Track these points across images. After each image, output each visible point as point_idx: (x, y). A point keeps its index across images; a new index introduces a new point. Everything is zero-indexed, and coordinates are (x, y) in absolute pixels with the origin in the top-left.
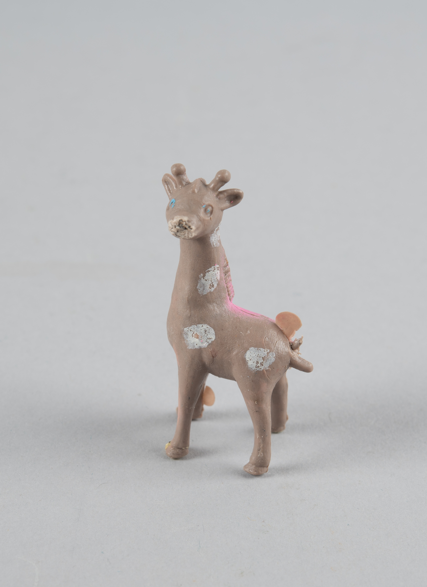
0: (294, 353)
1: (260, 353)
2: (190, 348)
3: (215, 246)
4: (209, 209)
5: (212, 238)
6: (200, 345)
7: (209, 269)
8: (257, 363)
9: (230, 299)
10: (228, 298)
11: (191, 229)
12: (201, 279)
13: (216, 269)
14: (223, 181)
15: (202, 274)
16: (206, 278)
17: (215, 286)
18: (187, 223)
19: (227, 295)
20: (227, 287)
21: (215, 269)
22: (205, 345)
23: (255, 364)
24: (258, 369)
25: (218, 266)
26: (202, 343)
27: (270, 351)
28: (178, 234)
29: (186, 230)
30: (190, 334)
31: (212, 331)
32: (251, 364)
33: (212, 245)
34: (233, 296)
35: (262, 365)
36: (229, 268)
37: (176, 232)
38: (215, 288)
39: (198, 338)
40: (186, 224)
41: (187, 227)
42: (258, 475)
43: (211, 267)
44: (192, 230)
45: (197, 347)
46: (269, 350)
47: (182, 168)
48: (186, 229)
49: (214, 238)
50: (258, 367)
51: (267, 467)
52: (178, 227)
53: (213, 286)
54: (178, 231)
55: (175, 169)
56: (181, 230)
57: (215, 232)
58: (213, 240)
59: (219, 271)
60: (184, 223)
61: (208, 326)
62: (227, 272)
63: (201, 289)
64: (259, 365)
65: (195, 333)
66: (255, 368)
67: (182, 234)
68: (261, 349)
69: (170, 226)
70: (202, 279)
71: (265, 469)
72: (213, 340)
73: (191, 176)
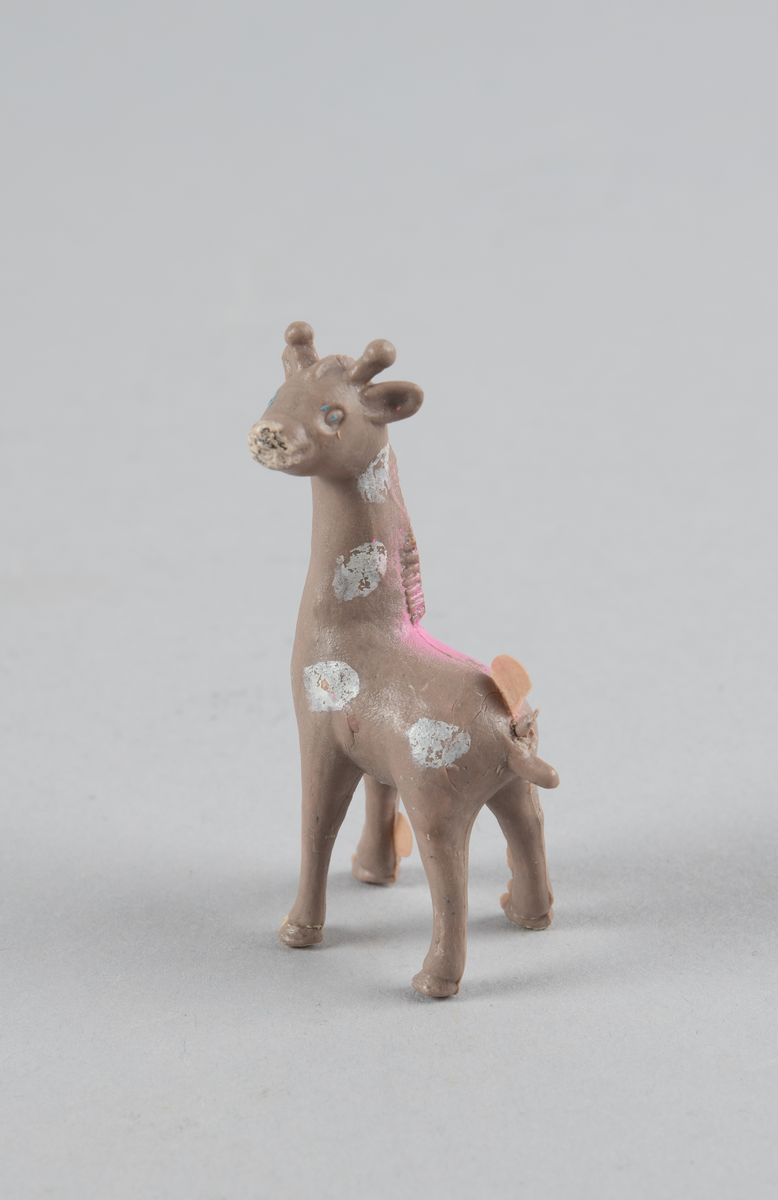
0: (519, 743)
1: (438, 732)
2: (313, 708)
3: (371, 500)
4: (338, 414)
5: (363, 483)
6: (331, 704)
7: (359, 549)
8: (430, 751)
9: (411, 620)
10: (407, 616)
11: (285, 449)
12: (340, 567)
13: (376, 550)
14: (379, 362)
15: (342, 557)
16: (351, 565)
17: (374, 585)
18: (278, 434)
19: (405, 612)
20: (406, 593)
21: (372, 550)
22: (339, 705)
23: (425, 754)
24: (430, 764)
25: (381, 545)
26: (334, 699)
27: (460, 731)
28: (260, 457)
29: (274, 450)
30: (314, 679)
31: (355, 678)
32: (418, 752)
33: (363, 497)
34: (420, 616)
35: (440, 757)
36: (417, 556)
37: (257, 452)
38: (372, 589)
39: (326, 689)
40: (275, 438)
41: (276, 443)
42: (442, 998)
43: (361, 544)
44: (287, 452)
45: (324, 708)
46: (457, 728)
47: (306, 330)
48: (273, 447)
49: (367, 482)
50: (432, 759)
51: (457, 982)
52: (259, 443)
53: (367, 585)
54: (260, 452)
55: (293, 331)
56: (265, 450)
57: (371, 470)
58: (367, 487)
59: (384, 558)
60: (272, 435)
61: (349, 667)
62: (410, 562)
63: (341, 588)
64: (433, 755)
65: (322, 678)
66: (424, 760)
67: (267, 457)
68: (443, 723)
69: (250, 440)
70: (343, 566)
71: (453, 987)
72: (354, 695)
73: (322, 349)
